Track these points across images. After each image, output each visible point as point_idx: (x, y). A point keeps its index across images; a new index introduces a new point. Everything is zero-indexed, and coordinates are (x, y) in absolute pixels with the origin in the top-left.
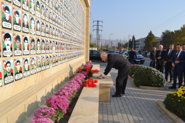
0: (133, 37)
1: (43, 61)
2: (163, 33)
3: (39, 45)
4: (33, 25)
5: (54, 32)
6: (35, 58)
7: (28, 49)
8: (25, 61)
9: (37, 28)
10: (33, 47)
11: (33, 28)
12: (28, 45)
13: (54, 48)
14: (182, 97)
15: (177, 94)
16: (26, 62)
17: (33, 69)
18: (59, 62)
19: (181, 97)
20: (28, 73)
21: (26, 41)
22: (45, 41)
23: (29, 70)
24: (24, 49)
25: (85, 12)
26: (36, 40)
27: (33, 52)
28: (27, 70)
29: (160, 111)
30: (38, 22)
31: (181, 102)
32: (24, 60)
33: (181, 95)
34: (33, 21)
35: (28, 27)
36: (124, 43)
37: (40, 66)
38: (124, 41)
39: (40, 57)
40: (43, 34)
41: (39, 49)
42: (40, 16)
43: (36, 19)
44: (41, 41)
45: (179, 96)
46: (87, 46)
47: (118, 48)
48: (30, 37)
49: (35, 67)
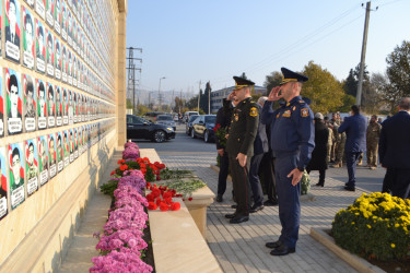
0: (208, 85)
1: (52, 151)
2: (269, 78)
3: (42, 102)
4: (29, 38)
5: (70, 65)
6: (35, 142)
7: (19, 115)
8: (13, 156)
9: (38, 51)
10: (30, 108)
11: (29, 47)
12: (19, 101)
13: (71, 110)
14: (375, 217)
15: (361, 213)
16: (16, 157)
17: (31, 176)
18: (80, 148)
19: (370, 217)
20: (22, 191)
21: (13, 88)
22: (55, 91)
23: (22, 181)
24: (10, 116)
25: (116, 23)
26: (36, 86)
27: (30, 123)
28: (17, 182)
29: (323, 252)
30: (40, 31)
31: (373, 229)
32: (11, 152)
33: (370, 214)
34: (28, 26)
35: (17, 43)
36: (188, 99)
37: (46, 167)
38: (188, 94)
39: (45, 138)
40: (50, 70)
41: (42, 114)
42: (43, 15)
43: (37, 21)
44: (47, 88)
45: (366, 215)
46: (120, 105)
47: (176, 110)
48: (24, 76)
49: (36, 169)
